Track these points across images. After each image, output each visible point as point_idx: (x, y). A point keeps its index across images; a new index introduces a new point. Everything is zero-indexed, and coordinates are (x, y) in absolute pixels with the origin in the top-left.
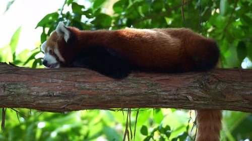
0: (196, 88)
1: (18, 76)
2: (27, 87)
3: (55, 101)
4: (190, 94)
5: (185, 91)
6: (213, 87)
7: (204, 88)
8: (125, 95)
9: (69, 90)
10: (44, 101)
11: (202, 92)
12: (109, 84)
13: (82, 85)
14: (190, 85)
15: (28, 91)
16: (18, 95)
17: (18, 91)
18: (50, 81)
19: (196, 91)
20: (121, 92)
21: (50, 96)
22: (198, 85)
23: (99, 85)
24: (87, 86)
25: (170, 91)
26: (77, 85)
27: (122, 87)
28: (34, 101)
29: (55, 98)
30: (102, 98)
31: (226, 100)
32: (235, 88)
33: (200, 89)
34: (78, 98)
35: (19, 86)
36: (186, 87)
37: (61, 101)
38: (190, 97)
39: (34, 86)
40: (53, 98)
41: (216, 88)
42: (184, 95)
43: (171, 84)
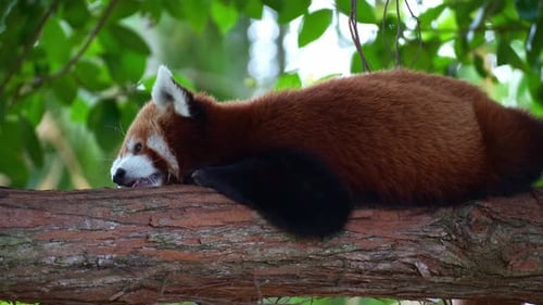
0: (438, 240)
1: (8, 214)
2: (34, 244)
3: (98, 282)
4: (424, 258)
5: (411, 251)
6: (481, 236)
7: (461, 239)
8: (265, 262)
9: (135, 252)
10: (72, 281)
11: (454, 252)
12: (229, 232)
13: (166, 236)
14: (422, 233)
15: (36, 254)
16: (12, 265)
17: (12, 254)
18: (88, 224)
19: (439, 248)
20: (257, 255)
21: (89, 266)
22: (444, 234)
23: (206, 236)
24: (177, 238)
25: (376, 250)
26: (153, 236)
27: (261, 240)
28: (48, 282)
29: (100, 272)
30: (212, 272)
31: (509, 273)
32: (533, 239)
33: (447, 244)
34: (154, 271)
35: (14, 241)
36: (414, 238)
37: (113, 279)
38: (423, 267)
39: (51, 241)
40: (96, 272)
41: (488, 239)
42: (408, 260)
43: (377, 232)
